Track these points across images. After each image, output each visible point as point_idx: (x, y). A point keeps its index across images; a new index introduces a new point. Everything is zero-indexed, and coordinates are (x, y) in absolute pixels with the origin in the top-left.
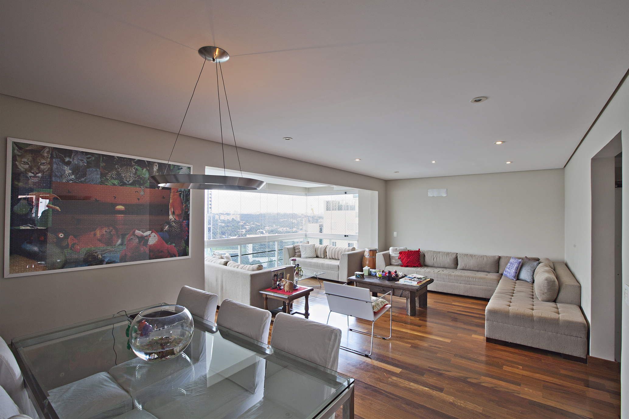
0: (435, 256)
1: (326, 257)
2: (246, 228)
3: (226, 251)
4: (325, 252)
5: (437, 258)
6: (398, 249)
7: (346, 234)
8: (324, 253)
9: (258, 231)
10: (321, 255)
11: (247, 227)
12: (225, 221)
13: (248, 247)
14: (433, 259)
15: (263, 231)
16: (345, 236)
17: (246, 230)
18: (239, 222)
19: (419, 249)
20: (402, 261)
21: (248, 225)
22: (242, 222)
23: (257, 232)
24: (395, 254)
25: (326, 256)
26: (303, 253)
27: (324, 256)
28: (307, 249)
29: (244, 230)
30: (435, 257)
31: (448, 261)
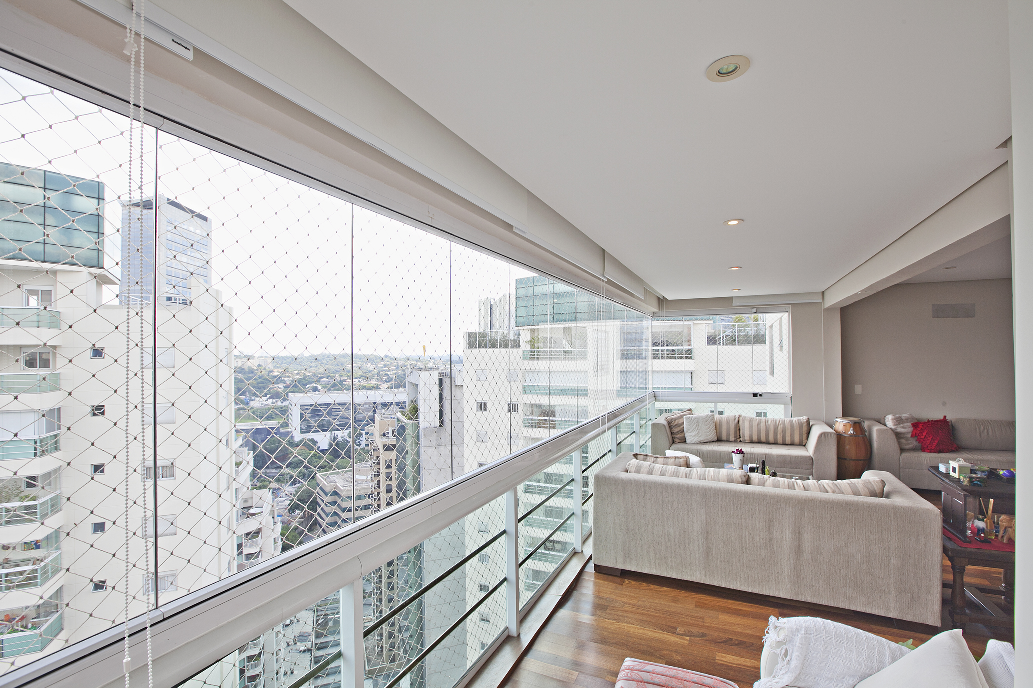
0: (982, 428)
1: (738, 440)
2: (284, 382)
3: (249, 423)
4: (738, 428)
5: (987, 431)
6: (904, 418)
7: (756, 392)
8: (735, 433)
9: (308, 386)
10: (728, 435)
11: (286, 379)
12: (243, 369)
13: (292, 415)
14: (980, 435)
15: (317, 386)
16: (755, 395)
17: (285, 385)
18: (272, 372)
19: (945, 417)
20: (919, 441)
21: (288, 377)
22: (278, 371)
23: (307, 389)
24: (903, 428)
25: (740, 437)
26: (690, 434)
27: (735, 437)
28: (700, 425)
29: (281, 386)
30: (983, 432)
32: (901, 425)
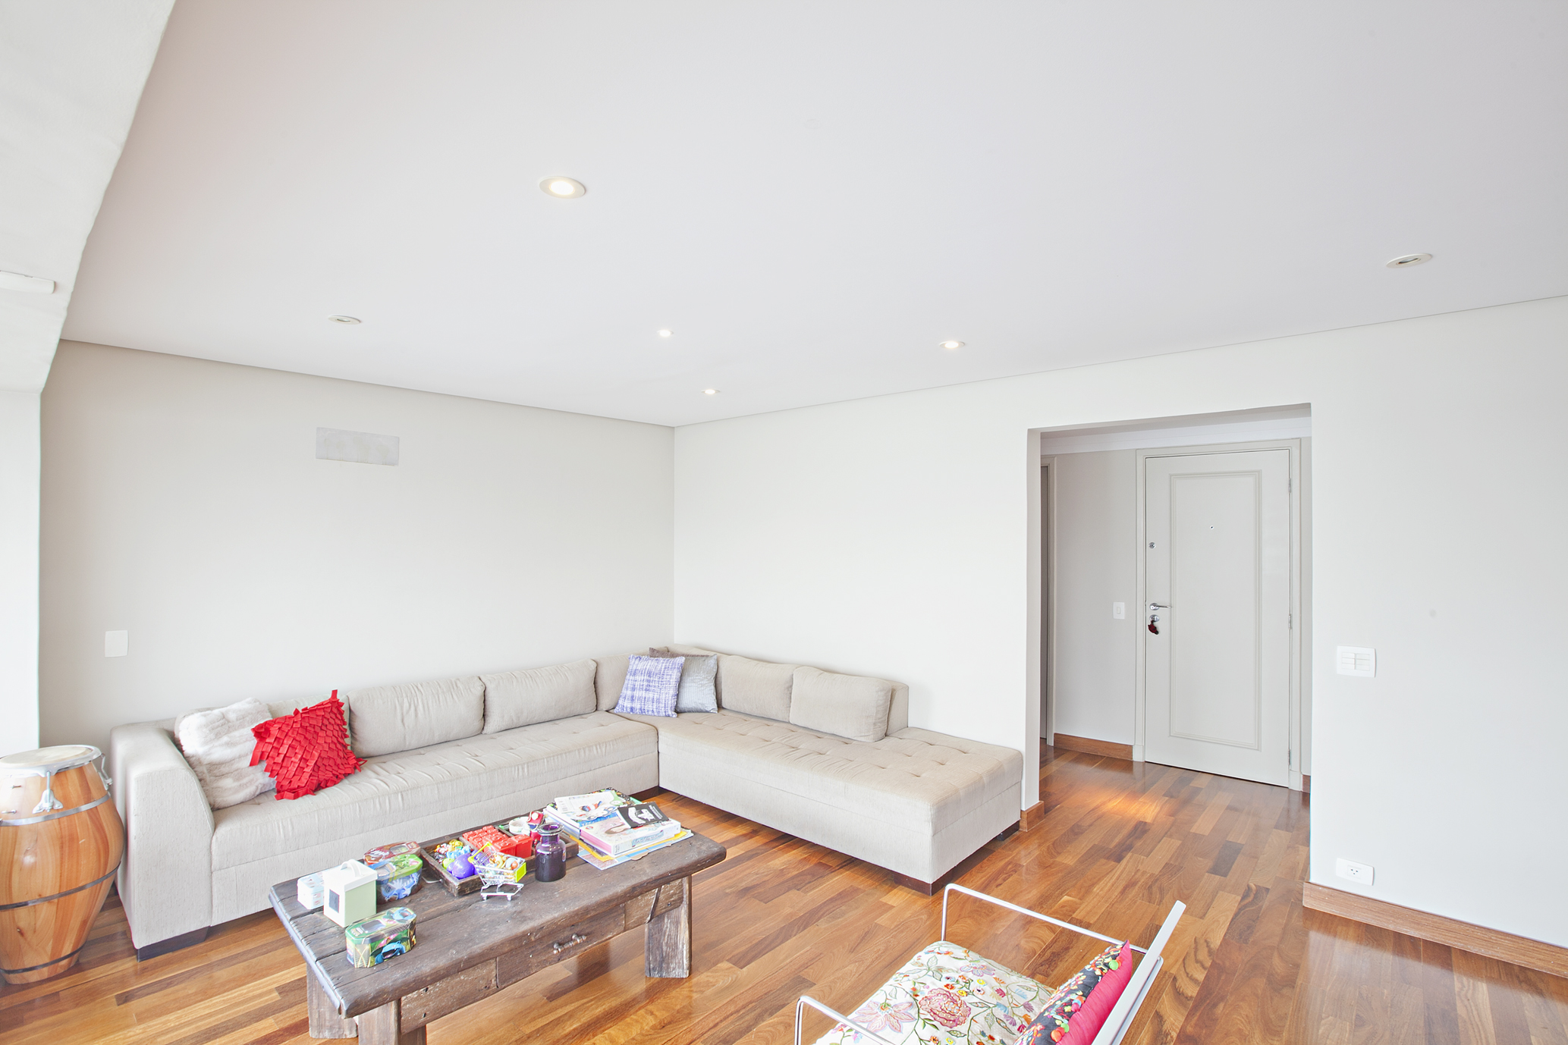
0: (406, 705)
5: (416, 707)
6: (232, 716)
14: (402, 722)
19: (335, 692)
20: (270, 770)
24: (229, 744)
30: (408, 712)
31: (465, 710)
32: (225, 739)
